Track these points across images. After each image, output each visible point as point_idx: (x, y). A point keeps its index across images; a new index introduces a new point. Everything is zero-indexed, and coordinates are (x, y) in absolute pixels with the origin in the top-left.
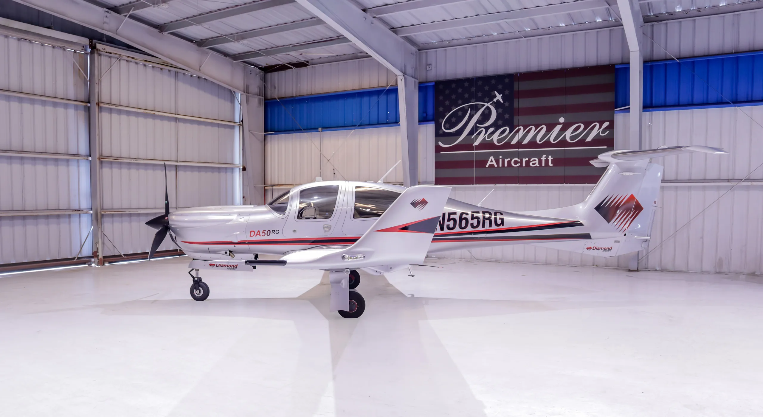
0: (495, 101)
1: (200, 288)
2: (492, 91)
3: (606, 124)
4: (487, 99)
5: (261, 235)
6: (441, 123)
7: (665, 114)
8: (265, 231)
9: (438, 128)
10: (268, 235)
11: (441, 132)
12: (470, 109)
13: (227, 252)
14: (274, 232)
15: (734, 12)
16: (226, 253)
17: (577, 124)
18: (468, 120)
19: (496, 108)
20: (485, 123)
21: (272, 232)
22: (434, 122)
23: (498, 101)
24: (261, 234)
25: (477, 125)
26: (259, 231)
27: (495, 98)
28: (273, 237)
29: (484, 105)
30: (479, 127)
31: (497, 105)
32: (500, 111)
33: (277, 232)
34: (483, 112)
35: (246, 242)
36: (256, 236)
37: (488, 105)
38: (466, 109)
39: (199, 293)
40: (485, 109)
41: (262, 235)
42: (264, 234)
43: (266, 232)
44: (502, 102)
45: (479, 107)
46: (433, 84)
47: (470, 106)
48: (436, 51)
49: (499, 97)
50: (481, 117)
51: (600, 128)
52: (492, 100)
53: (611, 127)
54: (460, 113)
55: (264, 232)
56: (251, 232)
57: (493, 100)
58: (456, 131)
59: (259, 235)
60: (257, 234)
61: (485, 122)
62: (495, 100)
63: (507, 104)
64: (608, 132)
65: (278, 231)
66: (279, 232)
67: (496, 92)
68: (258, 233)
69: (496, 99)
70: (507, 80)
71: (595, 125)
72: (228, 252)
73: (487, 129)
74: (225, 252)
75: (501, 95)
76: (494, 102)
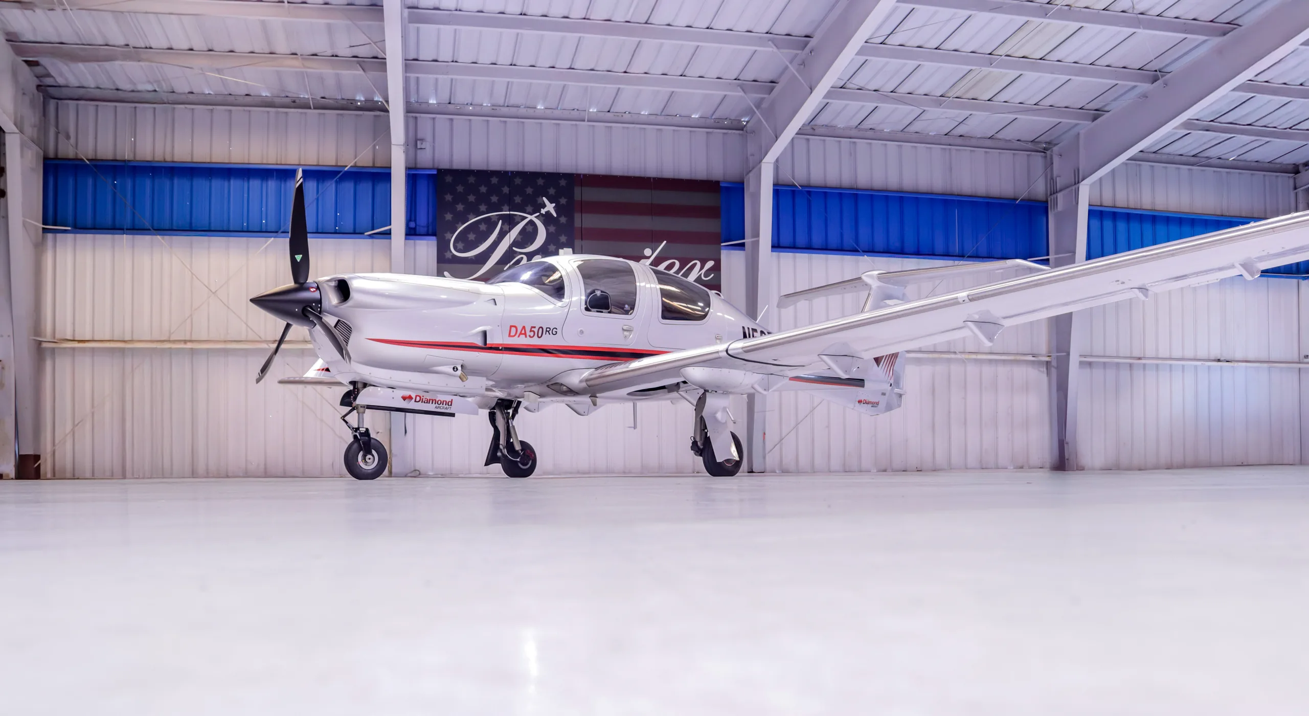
0: (544, 213)
1: (374, 452)
2: (539, 197)
3: (710, 264)
4: (529, 209)
5: (528, 335)
6: (450, 241)
7: (779, 258)
8: (535, 327)
9: (442, 248)
10: (540, 335)
11: (448, 255)
12: (501, 221)
13: (457, 369)
14: (548, 331)
15: (850, 138)
16: (455, 370)
17: (670, 259)
18: (496, 240)
19: (546, 224)
20: (526, 246)
21: (546, 331)
22: (434, 238)
23: (548, 213)
24: (528, 333)
25: (514, 248)
26: (524, 327)
27: (543, 208)
28: (547, 341)
29: (526, 218)
30: (516, 252)
31: (547, 219)
32: (552, 229)
33: (554, 333)
34: (524, 229)
35: (500, 348)
36: (519, 336)
37: (530, 217)
38: (494, 221)
39: (369, 463)
40: (527, 224)
41: (530, 336)
42: (532, 334)
43: (536, 330)
44: (555, 215)
45: (517, 219)
46: (435, 172)
47: (501, 217)
48: (434, 119)
49: (550, 207)
50: (520, 237)
51: (702, 268)
52: (539, 211)
53: (717, 268)
54: (483, 227)
55: (533, 329)
56: (511, 327)
57: (541, 211)
58: (476, 256)
59: (524, 336)
60: (521, 334)
61: (527, 244)
62: (543, 211)
63: (563, 220)
64: (713, 275)
65: (556, 330)
66: (556, 332)
67: (544, 199)
68: (523, 332)
69: (546, 209)
70: (563, 183)
71: (695, 265)
72: (460, 368)
73: (530, 256)
74: (454, 368)
75: (554, 205)
76: (542, 214)
